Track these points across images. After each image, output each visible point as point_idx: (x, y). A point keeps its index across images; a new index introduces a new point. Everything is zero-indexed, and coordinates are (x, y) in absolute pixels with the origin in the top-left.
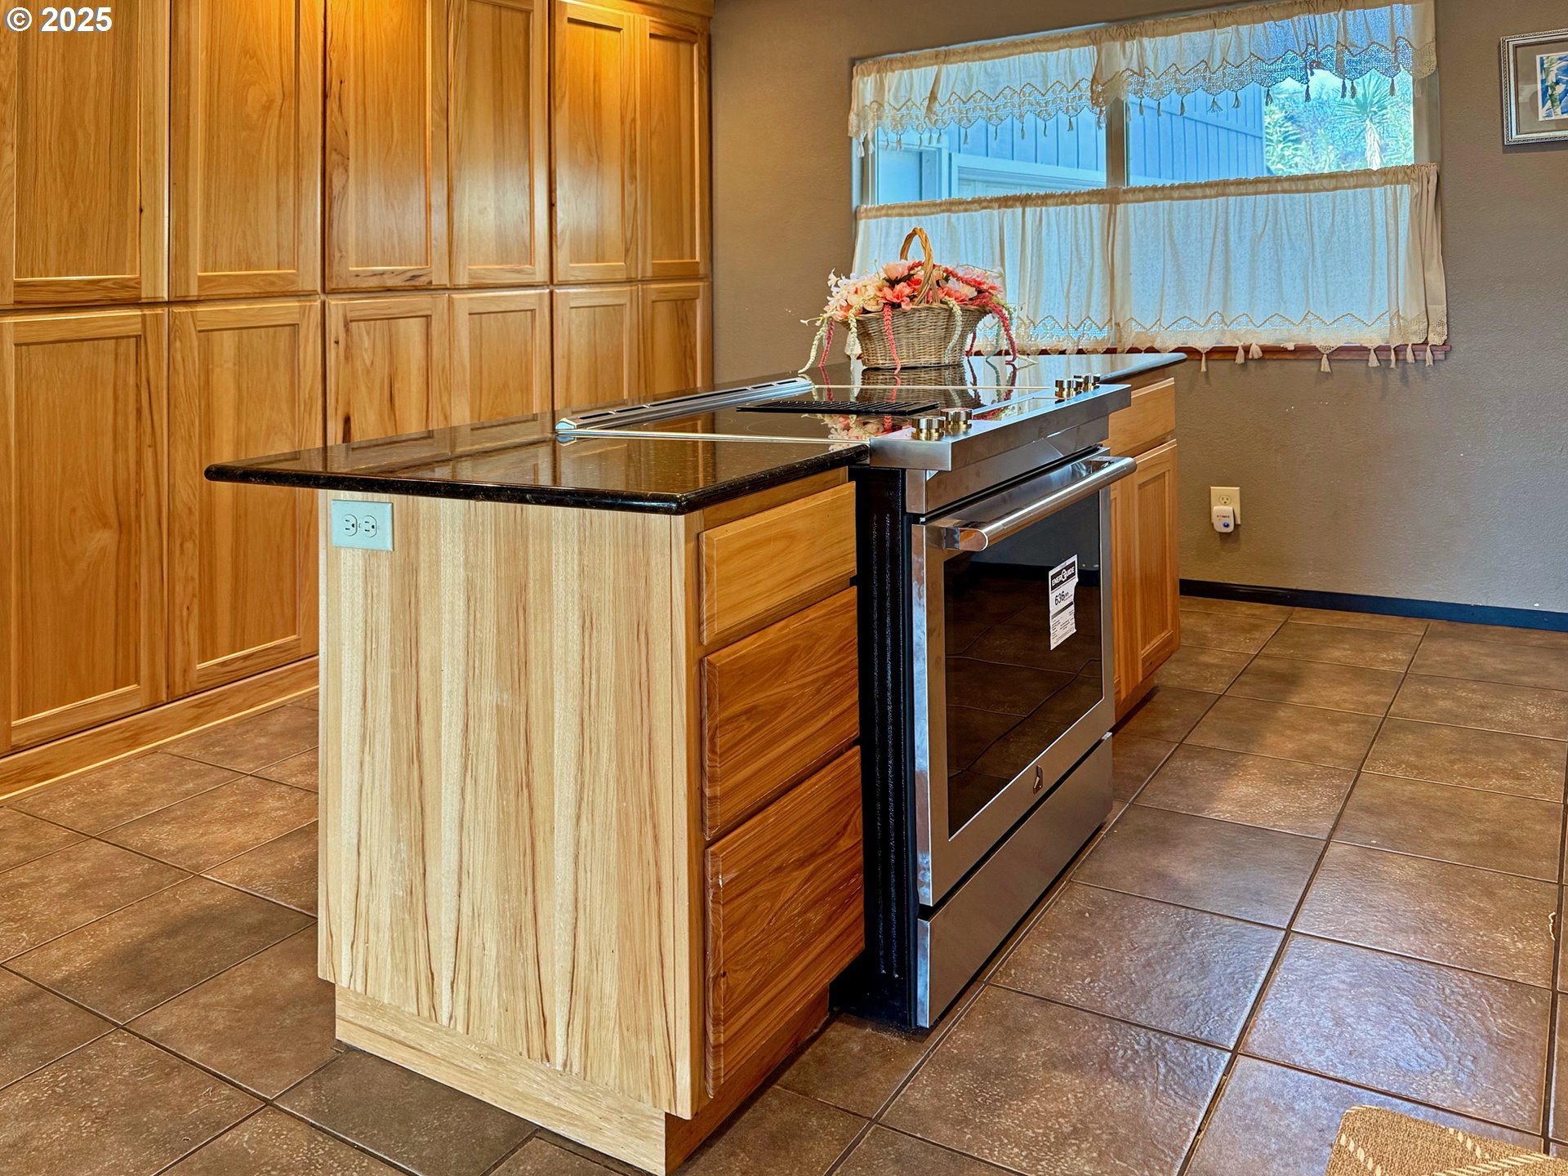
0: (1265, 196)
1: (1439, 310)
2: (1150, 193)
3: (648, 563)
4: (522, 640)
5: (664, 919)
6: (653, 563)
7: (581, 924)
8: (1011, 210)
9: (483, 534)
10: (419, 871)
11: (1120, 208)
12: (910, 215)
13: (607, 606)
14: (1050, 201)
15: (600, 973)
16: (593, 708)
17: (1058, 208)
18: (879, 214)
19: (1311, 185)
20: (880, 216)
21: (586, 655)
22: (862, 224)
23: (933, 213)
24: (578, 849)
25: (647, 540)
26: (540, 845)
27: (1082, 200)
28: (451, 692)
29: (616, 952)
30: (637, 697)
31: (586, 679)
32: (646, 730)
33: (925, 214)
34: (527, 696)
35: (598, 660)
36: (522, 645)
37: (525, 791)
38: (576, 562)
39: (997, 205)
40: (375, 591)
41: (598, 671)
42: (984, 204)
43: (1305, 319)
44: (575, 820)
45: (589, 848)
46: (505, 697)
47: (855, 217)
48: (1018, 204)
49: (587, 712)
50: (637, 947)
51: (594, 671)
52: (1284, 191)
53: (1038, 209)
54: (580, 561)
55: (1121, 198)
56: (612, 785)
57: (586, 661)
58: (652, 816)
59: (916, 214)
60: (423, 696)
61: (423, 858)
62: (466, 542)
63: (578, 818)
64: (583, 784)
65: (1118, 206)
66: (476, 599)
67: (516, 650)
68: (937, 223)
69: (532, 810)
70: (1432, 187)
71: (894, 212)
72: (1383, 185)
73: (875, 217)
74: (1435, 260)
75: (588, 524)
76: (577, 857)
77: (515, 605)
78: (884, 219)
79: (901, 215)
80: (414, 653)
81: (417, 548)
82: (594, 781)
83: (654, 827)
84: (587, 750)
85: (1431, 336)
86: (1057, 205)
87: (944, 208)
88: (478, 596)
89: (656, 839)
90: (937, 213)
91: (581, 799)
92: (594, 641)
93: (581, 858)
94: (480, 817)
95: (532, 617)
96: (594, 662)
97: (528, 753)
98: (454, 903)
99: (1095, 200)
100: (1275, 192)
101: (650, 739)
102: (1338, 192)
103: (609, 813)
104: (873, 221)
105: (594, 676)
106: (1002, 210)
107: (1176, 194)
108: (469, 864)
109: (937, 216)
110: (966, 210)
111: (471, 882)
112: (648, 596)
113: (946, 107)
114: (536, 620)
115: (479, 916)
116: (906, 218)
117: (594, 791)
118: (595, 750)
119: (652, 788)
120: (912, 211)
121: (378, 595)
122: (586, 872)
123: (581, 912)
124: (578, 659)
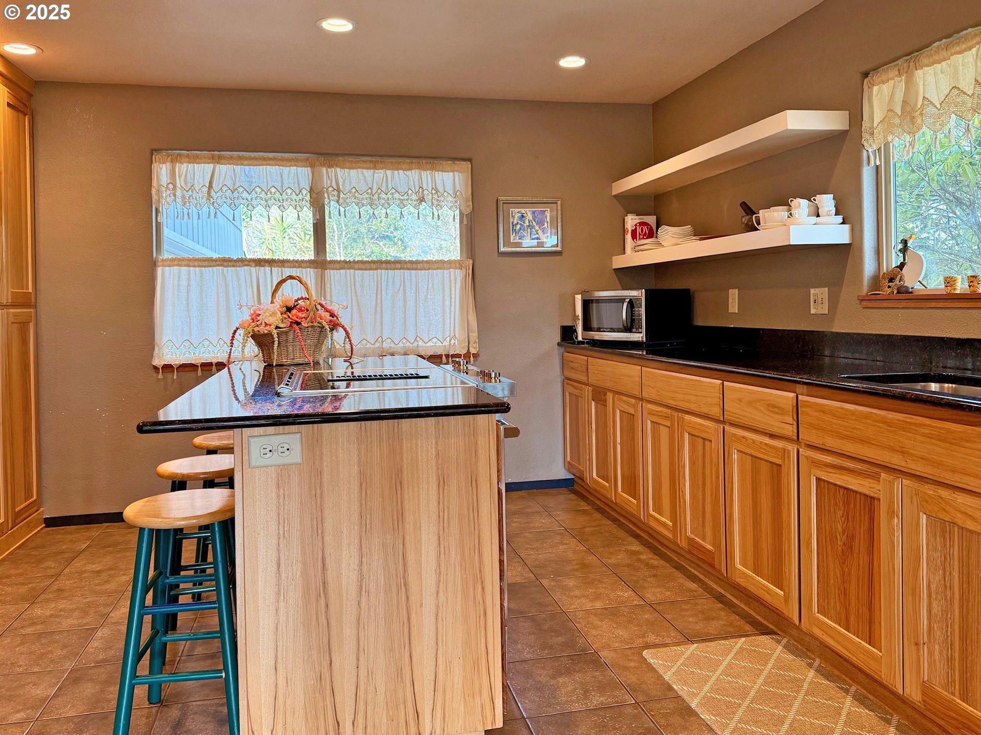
0: (398, 271)
1: (474, 335)
2: (343, 264)
3: (476, 443)
4: (399, 500)
5: (488, 629)
6: (479, 443)
7: (440, 652)
8: (263, 268)
9: (371, 442)
10: (326, 664)
11: (327, 272)
12: (194, 266)
13: (453, 471)
14: (286, 265)
15: (452, 673)
16: (446, 528)
17: (291, 269)
18: (172, 263)
19: (419, 266)
20: (174, 266)
21: (441, 501)
22: (159, 270)
23: (211, 266)
24: (438, 609)
25: (475, 431)
26: (413, 616)
27: (305, 265)
28: (349, 544)
29: (461, 658)
30: (471, 515)
31: (441, 514)
32: (477, 532)
33: (205, 267)
34: (404, 533)
35: (448, 501)
36: (399, 503)
37: (403, 589)
38: (434, 449)
39: (254, 264)
40: (286, 493)
41: (448, 508)
42: (246, 263)
43: (416, 340)
44: (435, 595)
45: (444, 608)
46: (388, 537)
47: (154, 264)
48: (267, 264)
49: (442, 532)
50: (473, 650)
51: (445, 508)
52: (408, 269)
53: (280, 269)
54: (436, 449)
55: (328, 266)
56: (458, 568)
57: (441, 504)
58: (481, 578)
59: (199, 266)
60: (327, 552)
61: (330, 654)
62: (359, 450)
63: (438, 593)
64: (440, 573)
65: (326, 271)
66: (367, 483)
67: (395, 508)
68: (213, 273)
69: (408, 598)
70: (471, 272)
71: (183, 263)
72: (448, 269)
73: (169, 266)
74: (471, 310)
75: (441, 427)
76: (437, 615)
77: (394, 481)
78: (176, 268)
79: (188, 266)
80: (320, 526)
81: (321, 458)
82: (447, 569)
83: (482, 582)
84: (442, 553)
85: (471, 348)
86: (291, 267)
87: (218, 263)
88: (368, 480)
89: (483, 588)
90: (214, 266)
91: (439, 581)
92: (445, 491)
93: (440, 614)
94: (372, 614)
95: (406, 486)
96: (446, 503)
97: (405, 565)
98: (354, 673)
99: (312, 266)
100: (403, 269)
101: (479, 537)
102: (430, 271)
103: (456, 583)
104: (167, 268)
105: (446, 512)
106: (257, 268)
107: (356, 266)
108: (364, 646)
109: (213, 268)
110: (233, 266)
111: (366, 656)
112: (477, 462)
113: (218, 194)
114: (408, 487)
115: (372, 674)
116: (192, 268)
117: (447, 574)
118: (447, 552)
119: (481, 562)
120: (196, 264)
121: (289, 495)
122: (443, 621)
123: (440, 644)
124: (436, 504)
